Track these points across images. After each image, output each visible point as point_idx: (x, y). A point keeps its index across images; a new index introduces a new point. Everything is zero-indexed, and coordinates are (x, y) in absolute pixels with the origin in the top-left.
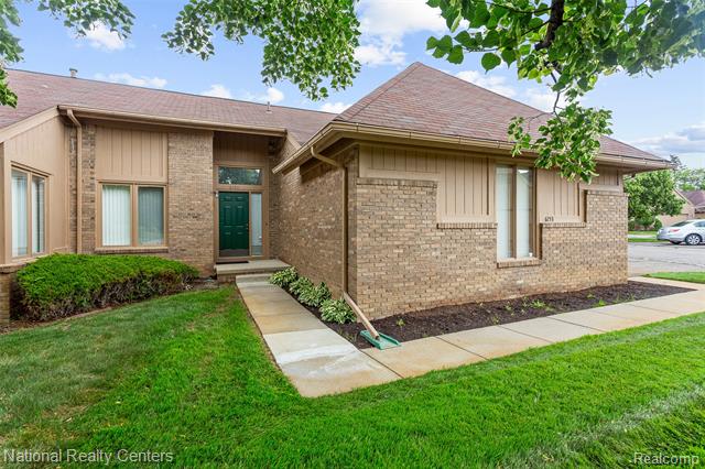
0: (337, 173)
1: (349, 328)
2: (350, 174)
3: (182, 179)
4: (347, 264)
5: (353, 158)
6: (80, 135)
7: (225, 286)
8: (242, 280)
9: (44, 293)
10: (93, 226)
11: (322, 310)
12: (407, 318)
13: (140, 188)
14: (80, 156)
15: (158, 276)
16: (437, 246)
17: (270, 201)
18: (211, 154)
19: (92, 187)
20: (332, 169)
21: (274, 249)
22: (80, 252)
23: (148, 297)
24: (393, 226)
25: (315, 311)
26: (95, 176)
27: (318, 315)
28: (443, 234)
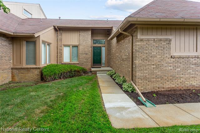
0: (129, 38)
1: (133, 95)
2: (134, 38)
3: (83, 43)
4: (132, 71)
5: (135, 31)
6: (59, 33)
7: (94, 75)
8: (99, 73)
9: (47, 74)
10: (61, 57)
11: (123, 86)
12: (157, 93)
13: (72, 46)
14: (59, 38)
15: (75, 71)
16: (171, 65)
17: (108, 49)
18: (91, 36)
19: (61, 46)
20: (127, 36)
21: (108, 64)
22: (58, 64)
23: (73, 76)
24: (151, 57)
25: (120, 86)
26: (62, 43)
27: (122, 88)
28: (174, 60)
